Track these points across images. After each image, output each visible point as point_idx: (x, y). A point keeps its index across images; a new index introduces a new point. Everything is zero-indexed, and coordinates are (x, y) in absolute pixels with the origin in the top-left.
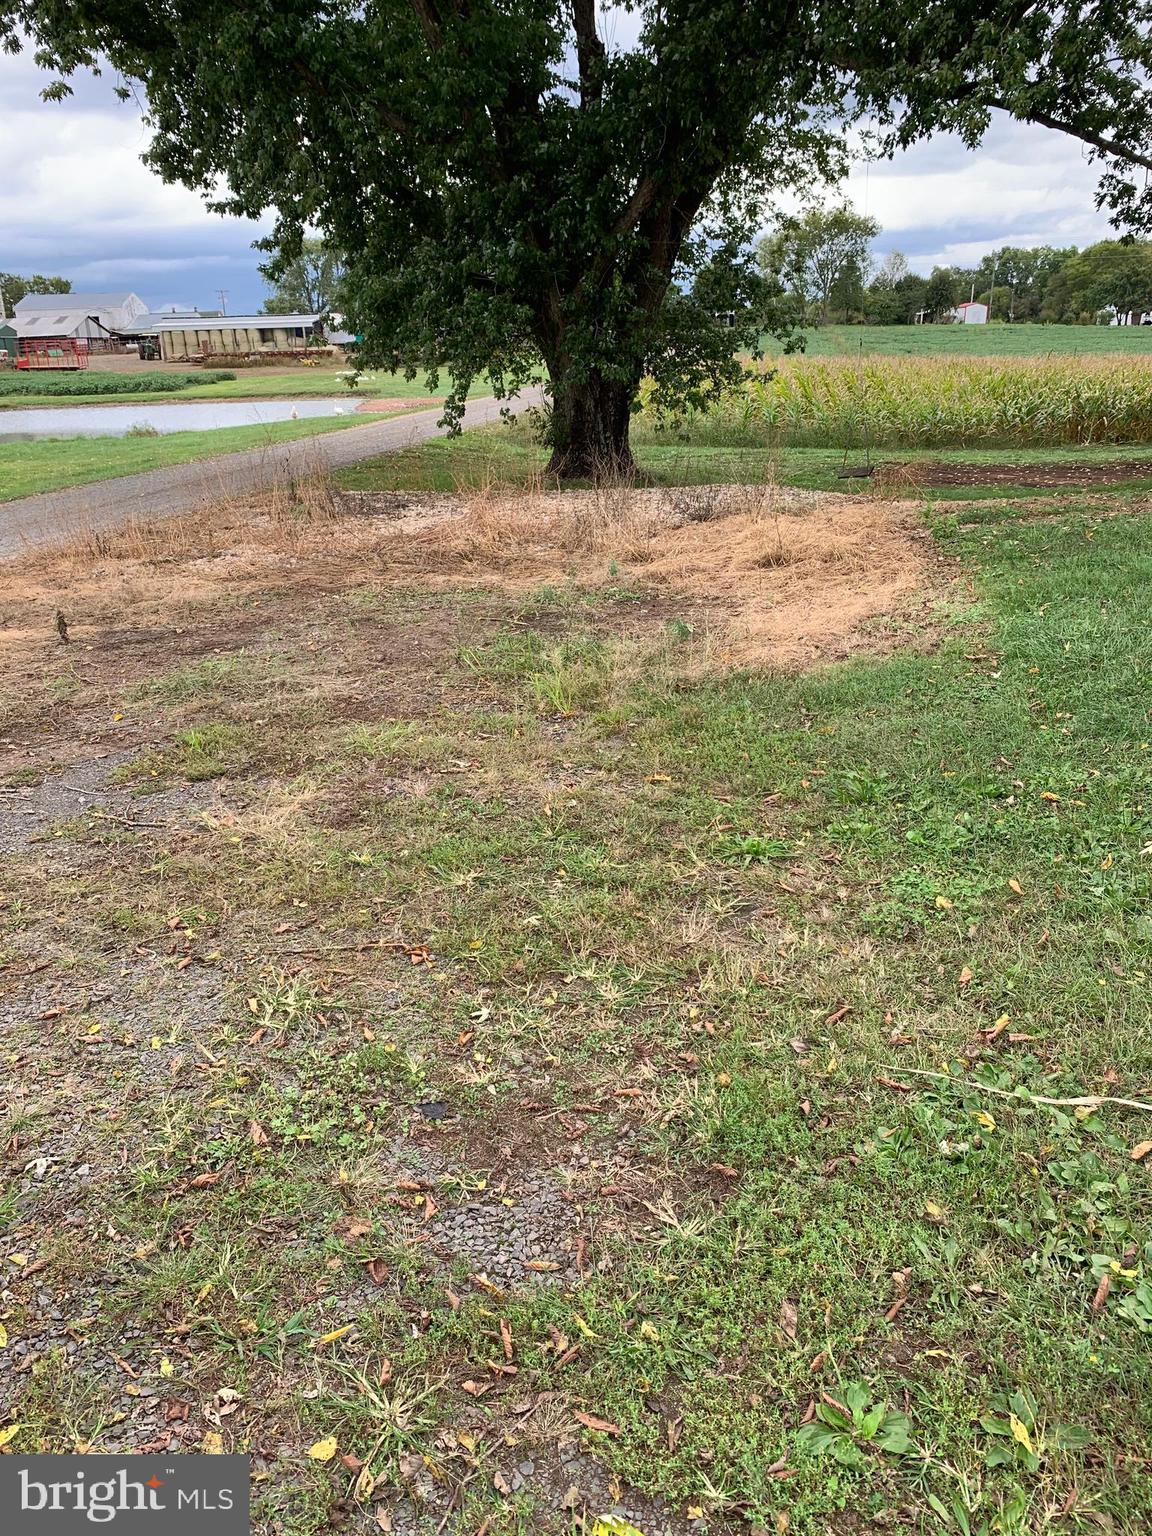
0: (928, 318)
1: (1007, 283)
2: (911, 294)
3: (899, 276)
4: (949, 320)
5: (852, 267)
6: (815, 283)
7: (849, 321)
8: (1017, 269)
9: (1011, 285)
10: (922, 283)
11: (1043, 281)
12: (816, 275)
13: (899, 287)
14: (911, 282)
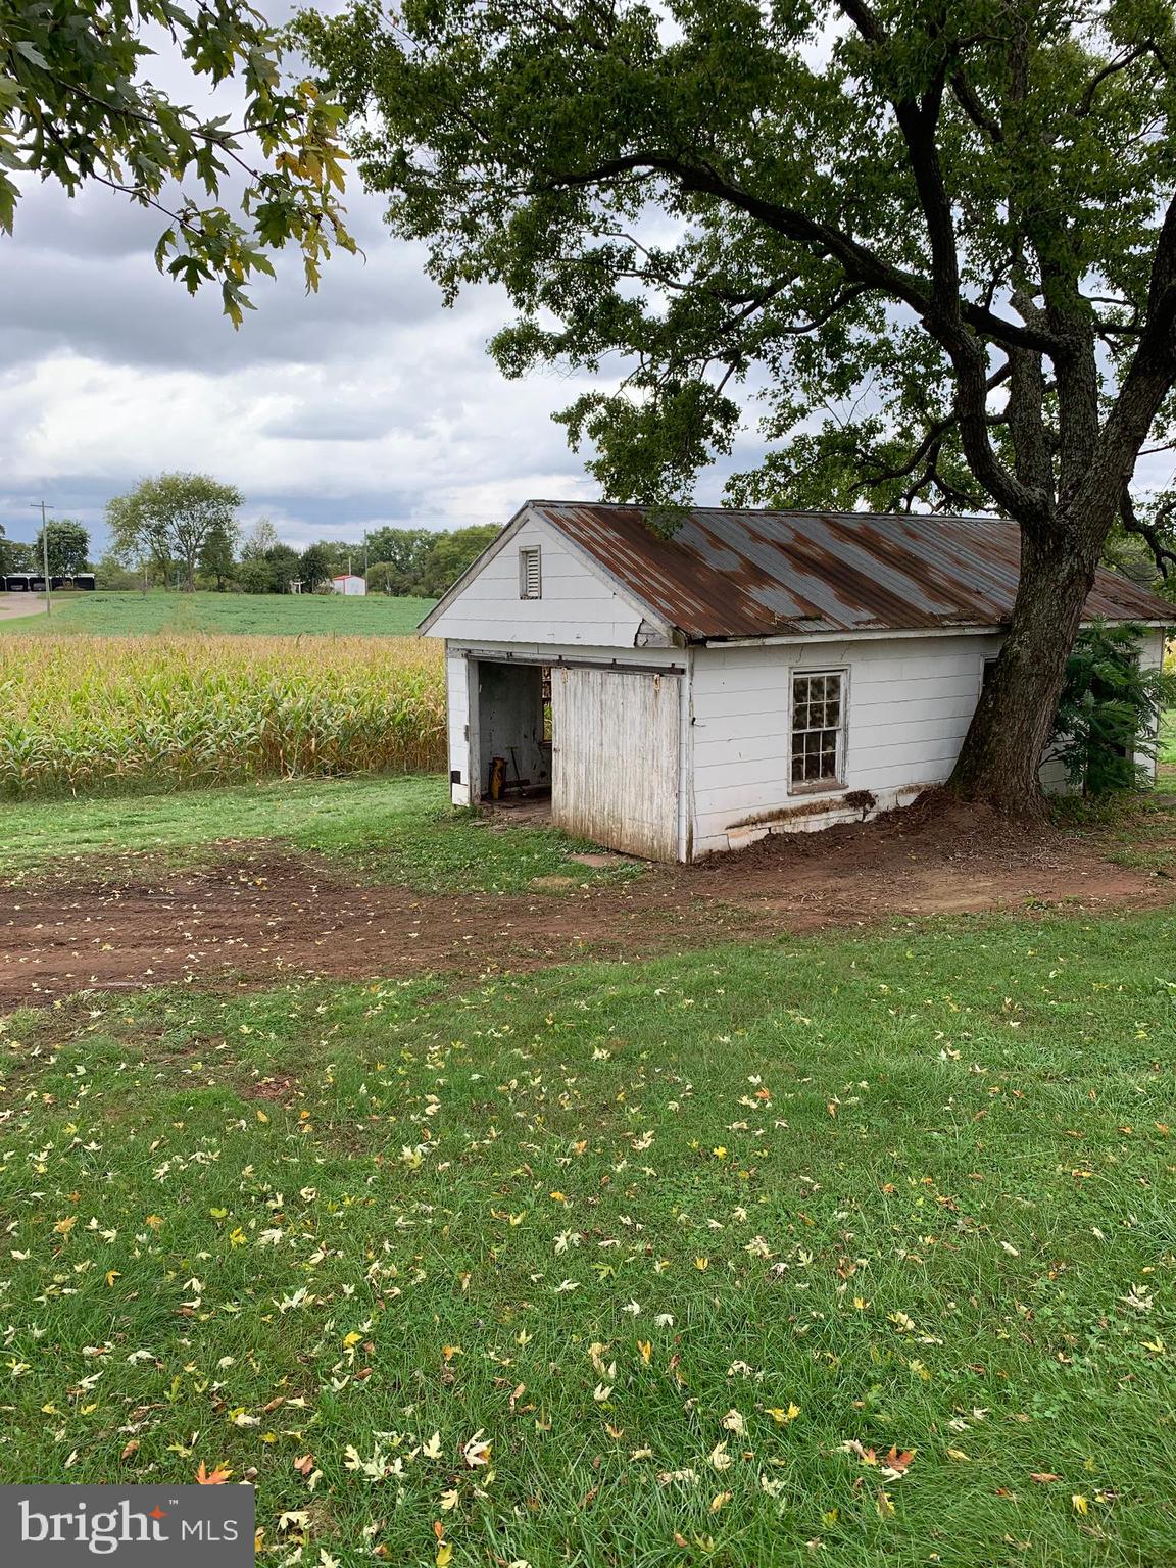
0: (307, 588)
1: (390, 559)
2: (282, 564)
3: (269, 546)
4: (327, 591)
5: (217, 536)
6: (178, 549)
7: (221, 588)
8: (400, 547)
9: (395, 561)
10: (294, 555)
11: (421, 558)
12: (177, 540)
13: (269, 557)
14: (281, 553)
